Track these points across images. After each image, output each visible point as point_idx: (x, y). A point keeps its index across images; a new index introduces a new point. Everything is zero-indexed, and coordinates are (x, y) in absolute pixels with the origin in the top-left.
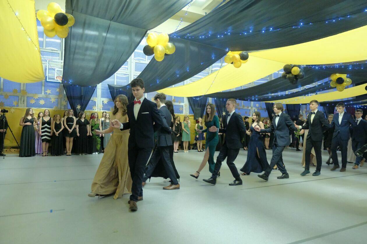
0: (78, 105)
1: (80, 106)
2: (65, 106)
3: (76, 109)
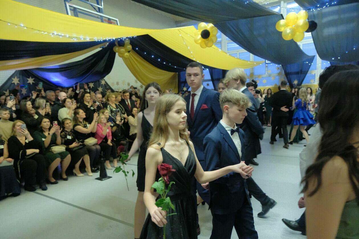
0: (295, 80)
3: (293, 84)
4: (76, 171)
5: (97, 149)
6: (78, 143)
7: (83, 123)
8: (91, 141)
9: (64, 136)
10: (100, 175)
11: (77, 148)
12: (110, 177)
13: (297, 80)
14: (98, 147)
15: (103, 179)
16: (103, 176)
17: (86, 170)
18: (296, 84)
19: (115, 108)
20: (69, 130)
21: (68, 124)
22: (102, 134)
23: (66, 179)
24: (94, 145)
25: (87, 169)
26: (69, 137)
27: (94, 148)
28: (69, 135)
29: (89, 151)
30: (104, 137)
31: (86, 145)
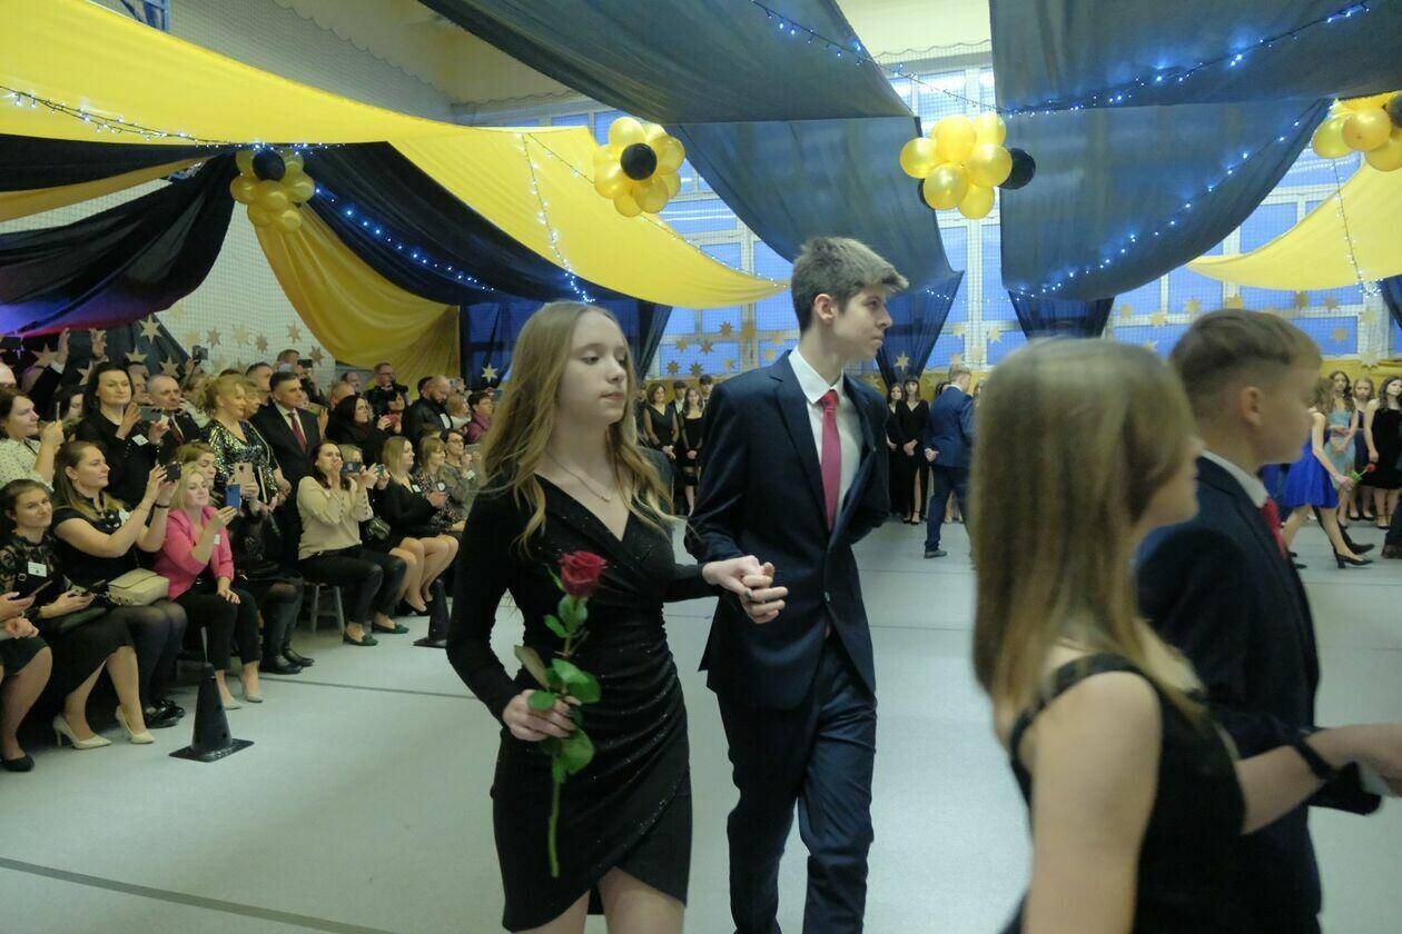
0: (900, 356)
1: (907, 359)
3: (893, 369)
4: (72, 721)
5: (170, 620)
6: (84, 595)
7: (97, 505)
8: (140, 587)
9: (13, 564)
10: (198, 737)
11: (76, 619)
12: (242, 744)
13: (907, 355)
14: (177, 611)
15: (213, 754)
16: (211, 739)
17: (120, 715)
18: (903, 368)
19: (243, 443)
20: (34, 537)
21: (32, 505)
22: (190, 558)
23: (23, 766)
24: (152, 604)
25: (126, 711)
26: (37, 569)
27: (158, 614)
28: (37, 561)
29: (135, 628)
30: (199, 571)
31: (116, 606)
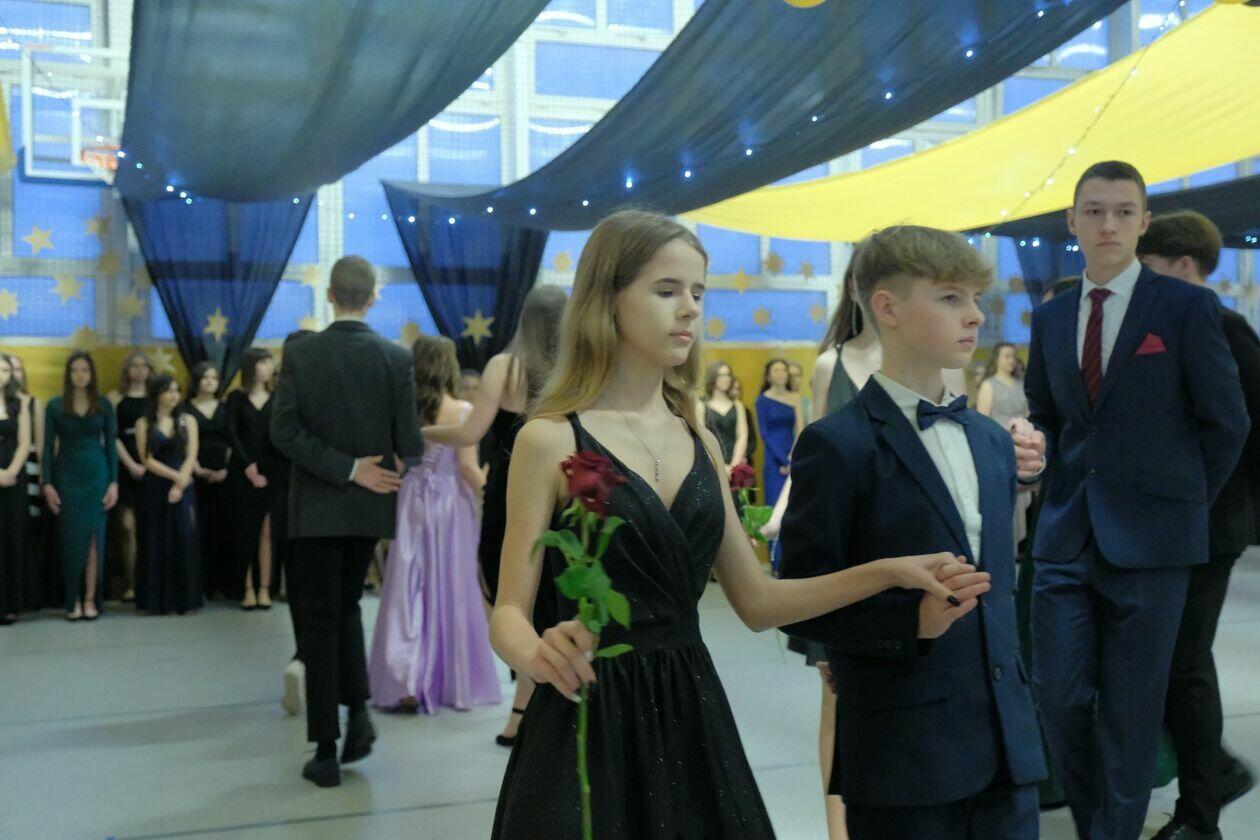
0: (213, 313)
1: (224, 318)
2: (135, 322)
3: (201, 340)
13: (224, 313)
18: (218, 337)
